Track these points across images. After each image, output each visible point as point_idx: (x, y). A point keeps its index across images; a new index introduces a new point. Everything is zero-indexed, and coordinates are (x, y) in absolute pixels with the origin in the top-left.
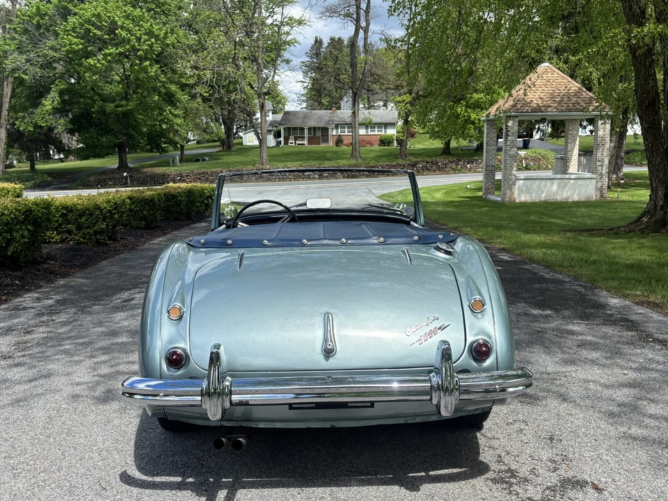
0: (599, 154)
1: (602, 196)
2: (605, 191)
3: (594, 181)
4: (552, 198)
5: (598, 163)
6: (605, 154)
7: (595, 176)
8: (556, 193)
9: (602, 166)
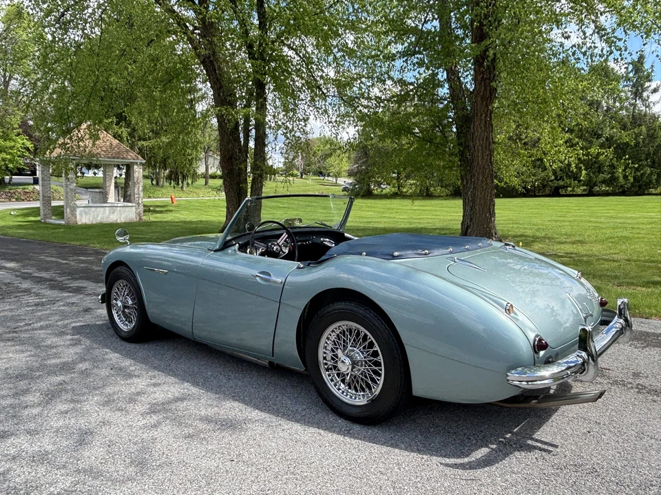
0: (136, 190)
1: (140, 219)
2: (142, 215)
3: (134, 208)
4: (105, 221)
5: (136, 196)
6: (140, 189)
7: (134, 205)
8: (108, 217)
9: (139, 197)
